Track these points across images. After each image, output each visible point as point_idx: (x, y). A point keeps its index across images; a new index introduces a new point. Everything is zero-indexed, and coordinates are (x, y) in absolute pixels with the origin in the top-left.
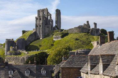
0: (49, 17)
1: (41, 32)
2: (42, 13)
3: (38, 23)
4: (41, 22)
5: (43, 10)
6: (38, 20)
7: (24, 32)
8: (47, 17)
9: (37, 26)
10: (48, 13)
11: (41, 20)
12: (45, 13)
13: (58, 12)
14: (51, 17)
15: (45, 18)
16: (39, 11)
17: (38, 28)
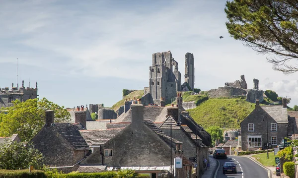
0: (174, 67)
1: (160, 93)
2: (161, 59)
3: (154, 78)
4: (160, 76)
5: (163, 55)
6: (154, 73)
7: (126, 92)
8: (169, 67)
9: (152, 83)
10: (172, 60)
11: (159, 72)
12: (167, 60)
13: (190, 58)
14: (177, 68)
15: (167, 68)
16: (155, 56)
17: (154, 87)
